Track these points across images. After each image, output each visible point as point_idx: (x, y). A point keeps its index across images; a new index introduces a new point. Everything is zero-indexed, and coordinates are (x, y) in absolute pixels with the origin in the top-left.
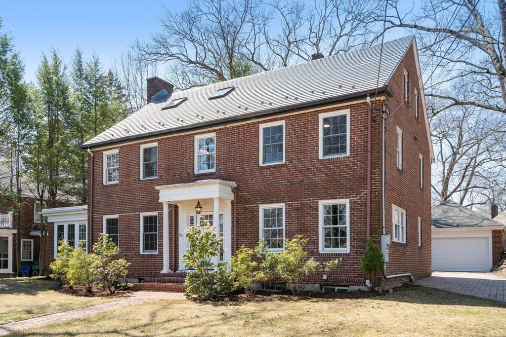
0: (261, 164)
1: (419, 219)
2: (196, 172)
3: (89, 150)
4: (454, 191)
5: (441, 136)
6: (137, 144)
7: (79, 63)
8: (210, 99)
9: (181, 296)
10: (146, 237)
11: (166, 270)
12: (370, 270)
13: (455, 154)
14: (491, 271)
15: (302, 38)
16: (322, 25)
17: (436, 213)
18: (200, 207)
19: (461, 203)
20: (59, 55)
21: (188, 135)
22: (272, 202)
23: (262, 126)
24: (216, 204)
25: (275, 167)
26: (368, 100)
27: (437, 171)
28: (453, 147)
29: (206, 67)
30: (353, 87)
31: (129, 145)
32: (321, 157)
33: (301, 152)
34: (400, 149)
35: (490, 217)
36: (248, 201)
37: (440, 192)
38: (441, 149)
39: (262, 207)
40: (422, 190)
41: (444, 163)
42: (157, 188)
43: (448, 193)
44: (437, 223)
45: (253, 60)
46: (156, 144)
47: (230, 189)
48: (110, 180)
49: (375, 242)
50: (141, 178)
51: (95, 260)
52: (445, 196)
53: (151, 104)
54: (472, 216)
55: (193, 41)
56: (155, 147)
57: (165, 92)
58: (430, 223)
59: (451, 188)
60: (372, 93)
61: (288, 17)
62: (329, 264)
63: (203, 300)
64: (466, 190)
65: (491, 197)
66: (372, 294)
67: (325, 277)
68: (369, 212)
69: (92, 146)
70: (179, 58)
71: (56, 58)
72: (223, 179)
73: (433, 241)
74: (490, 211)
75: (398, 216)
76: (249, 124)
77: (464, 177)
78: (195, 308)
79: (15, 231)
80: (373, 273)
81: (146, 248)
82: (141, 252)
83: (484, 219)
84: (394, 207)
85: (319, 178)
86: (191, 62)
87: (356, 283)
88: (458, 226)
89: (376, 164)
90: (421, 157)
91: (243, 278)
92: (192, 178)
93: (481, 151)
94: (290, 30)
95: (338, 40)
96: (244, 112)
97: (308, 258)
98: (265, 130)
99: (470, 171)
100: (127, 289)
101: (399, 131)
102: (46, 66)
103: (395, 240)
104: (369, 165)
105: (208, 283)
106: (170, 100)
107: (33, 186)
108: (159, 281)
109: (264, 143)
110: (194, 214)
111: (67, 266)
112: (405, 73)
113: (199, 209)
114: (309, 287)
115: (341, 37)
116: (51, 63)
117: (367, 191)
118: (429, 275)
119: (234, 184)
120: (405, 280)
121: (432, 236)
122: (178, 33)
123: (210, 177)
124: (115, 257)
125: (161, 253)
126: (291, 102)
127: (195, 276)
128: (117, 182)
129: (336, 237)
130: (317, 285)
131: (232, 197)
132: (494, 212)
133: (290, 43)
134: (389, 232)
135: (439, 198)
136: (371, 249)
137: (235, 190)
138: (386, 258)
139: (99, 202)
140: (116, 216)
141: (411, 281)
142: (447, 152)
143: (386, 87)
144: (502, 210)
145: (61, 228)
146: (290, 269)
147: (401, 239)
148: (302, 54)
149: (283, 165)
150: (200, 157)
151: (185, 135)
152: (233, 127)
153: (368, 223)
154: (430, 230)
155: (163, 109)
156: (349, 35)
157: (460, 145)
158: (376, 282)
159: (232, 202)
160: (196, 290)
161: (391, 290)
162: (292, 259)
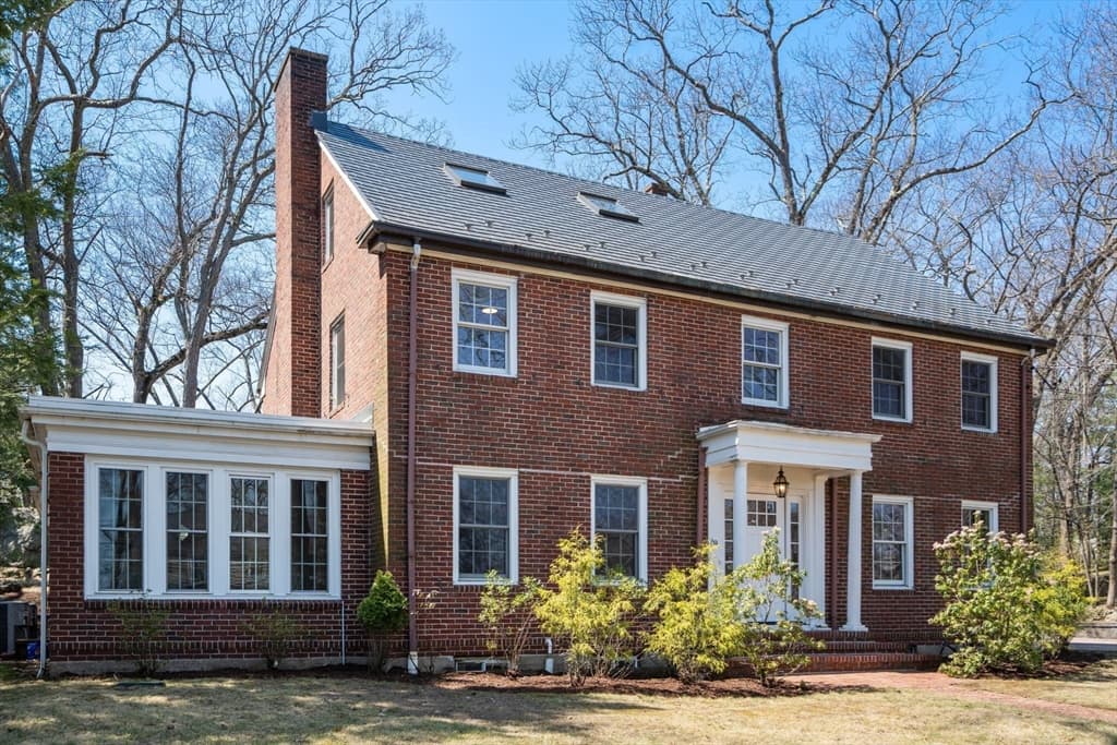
0: (873, 415)
2: (744, 401)
6: (585, 284)
18: (786, 483)
21: (727, 308)
31: (559, 280)
32: (962, 426)
33: (937, 409)
39: (875, 500)
46: (639, 302)
50: (592, 379)
76: (855, 330)
85: (962, 461)
92: (738, 412)
113: (782, 488)
117: (1021, 495)
123: (780, 418)
128: (504, 374)
140: (508, 473)
151: (722, 307)
152: (826, 325)
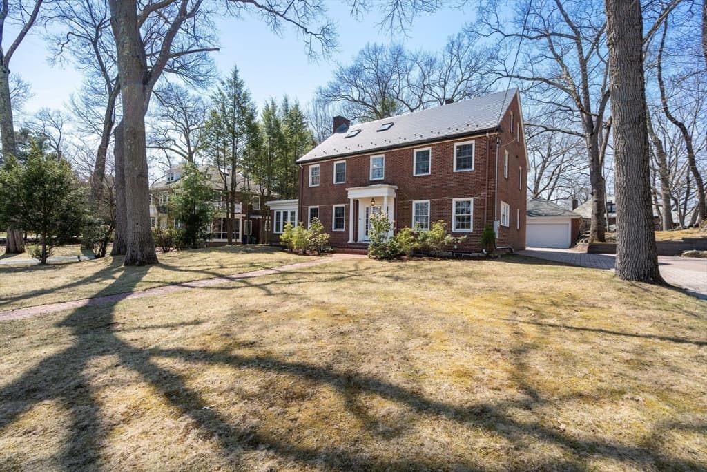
0: (414, 175)
1: (518, 210)
2: (371, 179)
3: (300, 165)
4: (544, 189)
5: (534, 149)
6: (332, 161)
7: (286, 105)
8: (378, 131)
9: (366, 257)
10: (336, 220)
11: (351, 241)
12: (486, 243)
13: (545, 162)
14: (570, 247)
15: (432, 82)
16: (448, 73)
17: (530, 206)
18: (374, 202)
19: (549, 199)
20: (275, 102)
21: (366, 156)
22: (421, 199)
23: (415, 151)
24: (385, 200)
25: (423, 177)
26: (487, 134)
27: (531, 176)
28: (543, 157)
29: (365, 104)
30: (477, 126)
31: (327, 162)
32: (455, 170)
33: (441, 167)
34: (507, 165)
35: (571, 209)
36: (404, 198)
37: (532, 190)
38: (534, 159)
39: (414, 202)
40: (520, 191)
41: (536, 169)
42: (347, 189)
43: (539, 191)
44: (530, 214)
45: (397, 98)
46: (344, 161)
47: (394, 190)
48: (313, 184)
49: (490, 226)
50: (334, 183)
51: (308, 233)
52: (536, 193)
53: (336, 133)
54: (557, 208)
55: (357, 86)
56: (344, 163)
57: (345, 125)
58: (526, 213)
59: (541, 187)
60: (491, 130)
61: (424, 68)
62: (461, 239)
63: (381, 259)
64: (553, 189)
65: (573, 193)
66: (488, 257)
67: (456, 247)
68: (486, 206)
69: (302, 162)
70: (347, 99)
71: (273, 104)
72: (389, 184)
73: (527, 226)
74: (571, 204)
75: (504, 208)
76: (407, 150)
77: (551, 179)
78: (378, 264)
79: (244, 215)
80: (488, 245)
81: (336, 227)
82: (333, 230)
83: (565, 211)
84: (502, 202)
85: (453, 184)
86: (355, 101)
87: (476, 251)
88: (546, 215)
89: (492, 176)
90: (520, 168)
91: (406, 246)
92: (367, 183)
93: (565, 160)
94: (424, 76)
95: (460, 83)
96: (404, 142)
97: (447, 235)
98: (418, 153)
99: (556, 176)
100: (328, 252)
101: (507, 153)
102: (268, 110)
103: (502, 224)
104: (487, 177)
105: (383, 249)
106: (349, 130)
107: (258, 186)
108: (348, 248)
109: (417, 161)
110: (369, 206)
111: (292, 237)
112: (511, 114)
113: (372, 203)
114: (445, 253)
115: (462, 81)
116: (270, 108)
117: (486, 193)
118: (523, 249)
119: (396, 187)
120: (508, 251)
121: (527, 223)
122: (347, 82)
123: (380, 182)
124: (321, 232)
125: (348, 230)
126: (435, 135)
127: (375, 245)
128: (318, 185)
129: (463, 222)
130: (450, 253)
131: (395, 195)
132: (575, 205)
133: (424, 86)
134: (499, 219)
135: (532, 194)
136: (487, 230)
137: (397, 191)
138: (497, 237)
139: (306, 198)
140: (317, 207)
141: (512, 251)
142: (539, 160)
143: (500, 126)
144: (582, 203)
145: (278, 214)
146: (436, 241)
147: (506, 224)
148: (433, 93)
149: (429, 176)
150: (374, 170)
151: (363, 156)
152: (396, 151)
153: (486, 214)
154: (526, 218)
155: (346, 138)
156: (467, 80)
157: (549, 155)
158: (490, 251)
159: (395, 199)
160: (375, 253)
161: (499, 256)
162: (437, 235)
